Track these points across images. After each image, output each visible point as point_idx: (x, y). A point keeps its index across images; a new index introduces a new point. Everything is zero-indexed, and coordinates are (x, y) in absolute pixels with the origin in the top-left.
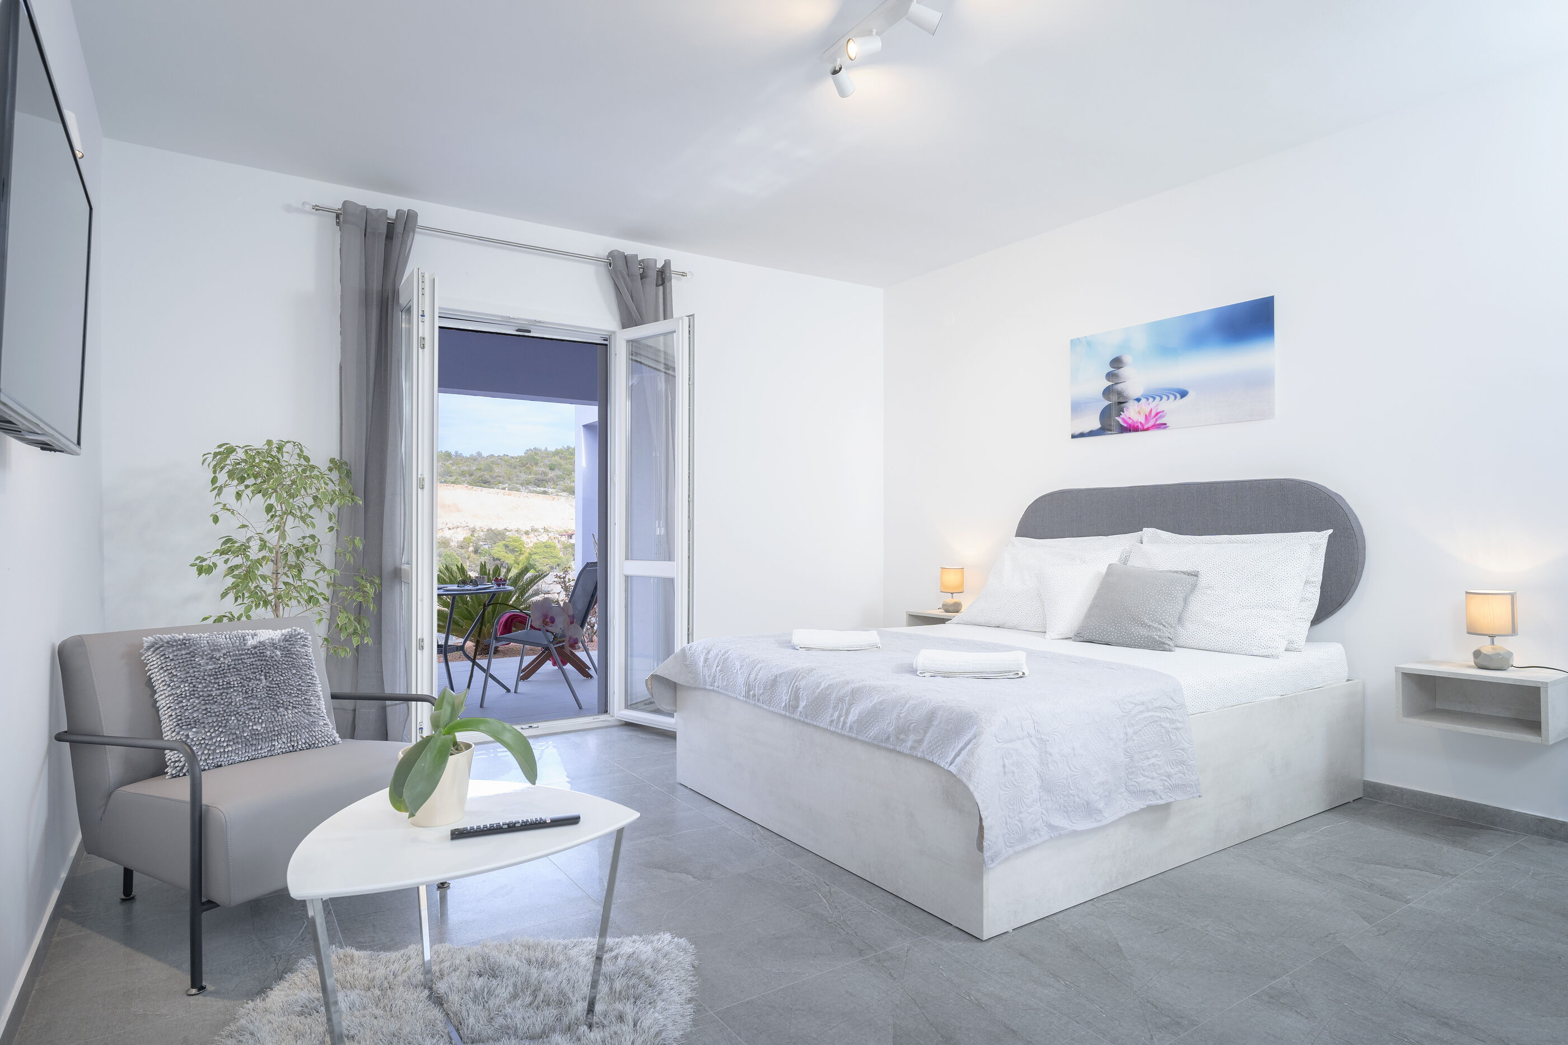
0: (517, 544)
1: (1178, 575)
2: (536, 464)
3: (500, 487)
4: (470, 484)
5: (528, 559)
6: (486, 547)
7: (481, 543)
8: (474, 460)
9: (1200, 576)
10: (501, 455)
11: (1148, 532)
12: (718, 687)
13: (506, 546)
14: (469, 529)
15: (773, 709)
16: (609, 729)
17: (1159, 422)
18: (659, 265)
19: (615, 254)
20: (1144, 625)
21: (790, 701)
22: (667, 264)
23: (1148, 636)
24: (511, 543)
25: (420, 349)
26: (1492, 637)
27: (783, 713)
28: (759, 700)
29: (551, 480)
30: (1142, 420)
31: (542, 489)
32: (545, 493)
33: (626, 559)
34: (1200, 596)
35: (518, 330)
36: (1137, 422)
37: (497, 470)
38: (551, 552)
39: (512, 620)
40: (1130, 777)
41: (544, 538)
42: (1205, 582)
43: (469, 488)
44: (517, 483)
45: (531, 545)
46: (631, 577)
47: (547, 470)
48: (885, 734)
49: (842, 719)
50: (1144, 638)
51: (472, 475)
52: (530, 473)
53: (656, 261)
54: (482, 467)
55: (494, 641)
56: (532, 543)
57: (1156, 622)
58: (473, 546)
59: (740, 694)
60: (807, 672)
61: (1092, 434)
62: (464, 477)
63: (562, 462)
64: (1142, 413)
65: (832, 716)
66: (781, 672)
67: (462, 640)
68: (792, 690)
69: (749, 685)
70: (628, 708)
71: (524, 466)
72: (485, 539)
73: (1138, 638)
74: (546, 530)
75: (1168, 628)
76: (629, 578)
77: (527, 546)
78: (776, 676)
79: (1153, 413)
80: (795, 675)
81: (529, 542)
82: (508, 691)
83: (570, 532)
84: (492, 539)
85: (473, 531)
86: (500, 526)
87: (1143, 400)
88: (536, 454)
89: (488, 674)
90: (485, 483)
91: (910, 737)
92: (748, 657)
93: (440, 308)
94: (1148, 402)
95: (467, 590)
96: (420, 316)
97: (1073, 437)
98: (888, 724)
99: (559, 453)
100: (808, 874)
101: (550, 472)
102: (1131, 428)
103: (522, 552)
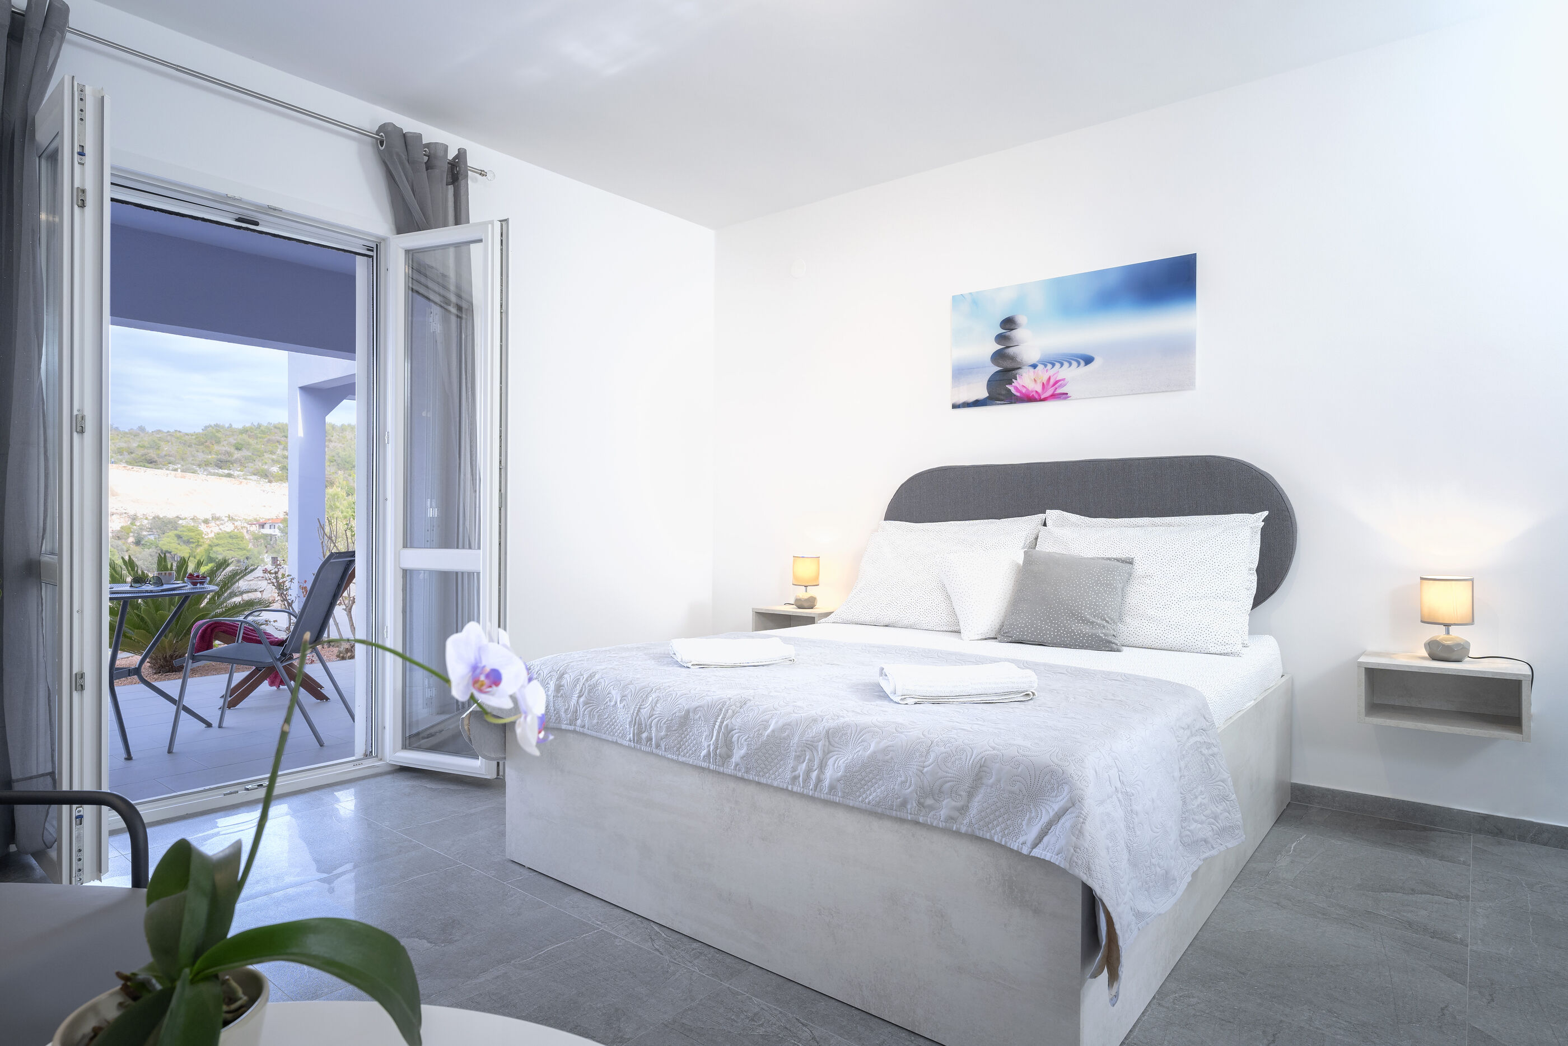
0: (193, 534)
1: (1112, 562)
2: (218, 442)
3: (171, 468)
4: (129, 463)
5: (208, 551)
6: (152, 537)
7: (145, 533)
8: (134, 436)
9: (1134, 563)
10: (172, 430)
11: (1053, 515)
12: (584, 727)
13: (179, 537)
14: (129, 517)
15: (684, 759)
16: (379, 779)
17: (1059, 391)
18: (451, 156)
19: (389, 129)
20: (1085, 621)
21: (716, 748)
22: (462, 154)
23: (1092, 635)
24: (186, 533)
25: (76, 207)
26: (1447, 625)
27: (705, 765)
28: (658, 746)
29: (238, 461)
30: (1039, 389)
31: (226, 471)
32: (229, 476)
33: (404, 547)
34: (1138, 587)
35: (239, 220)
36: (1032, 392)
37: (166, 448)
38: (237, 543)
39: (212, 630)
40: (1184, 825)
41: (229, 527)
42: (1141, 570)
43: (128, 468)
44: (193, 464)
45: (212, 535)
46: (411, 571)
47: (232, 450)
48: (897, 799)
49: (814, 775)
50: (1088, 637)
51: (132, 453)
52: (210, 453)
53: (446, 148)
54: (146, 444)
55: (190, 661)
56: (213, 534)
57: (1098, 618)
58: (133, 536)
59: (624, 736)
60: (738, 705)
61: (977, 403)
62: (121, 455)
63: (252, 441)
64: (1038, 381)
65: (794, 769)
66: (695, 704)
67: (137, 658)
68: (719, 732)
69: (640, 724)
70: (406, 748)
71: (202, 444)
72: (150, 529)
73: (1080, 637)
74: (231, 519)
75: (1111, 624)
76: (408, 572)
77: (206, 537)
78: (688, 712)
79: (1052, 382)
80: (721, 710)
81: (210, 532)
82: (209, 725)
83: (261, 521)
84: (160, 528)
85: (134, 518)
86: (171, 514)
87: (1040, 367)
88: (218, 431)
89: (181, 707)
90: (151, 462)
91: (944, 803)
92: (631, 683)
93: (113, 168)
94: (1045, 369)
95: (147, 592)
96: (76, 155)
97: (955, 406)
98: (903, 782)
99: (247, 431)
100: (767, 1009)
101: (236, 452)
102: (1029, 398)
103: (200, 543)
